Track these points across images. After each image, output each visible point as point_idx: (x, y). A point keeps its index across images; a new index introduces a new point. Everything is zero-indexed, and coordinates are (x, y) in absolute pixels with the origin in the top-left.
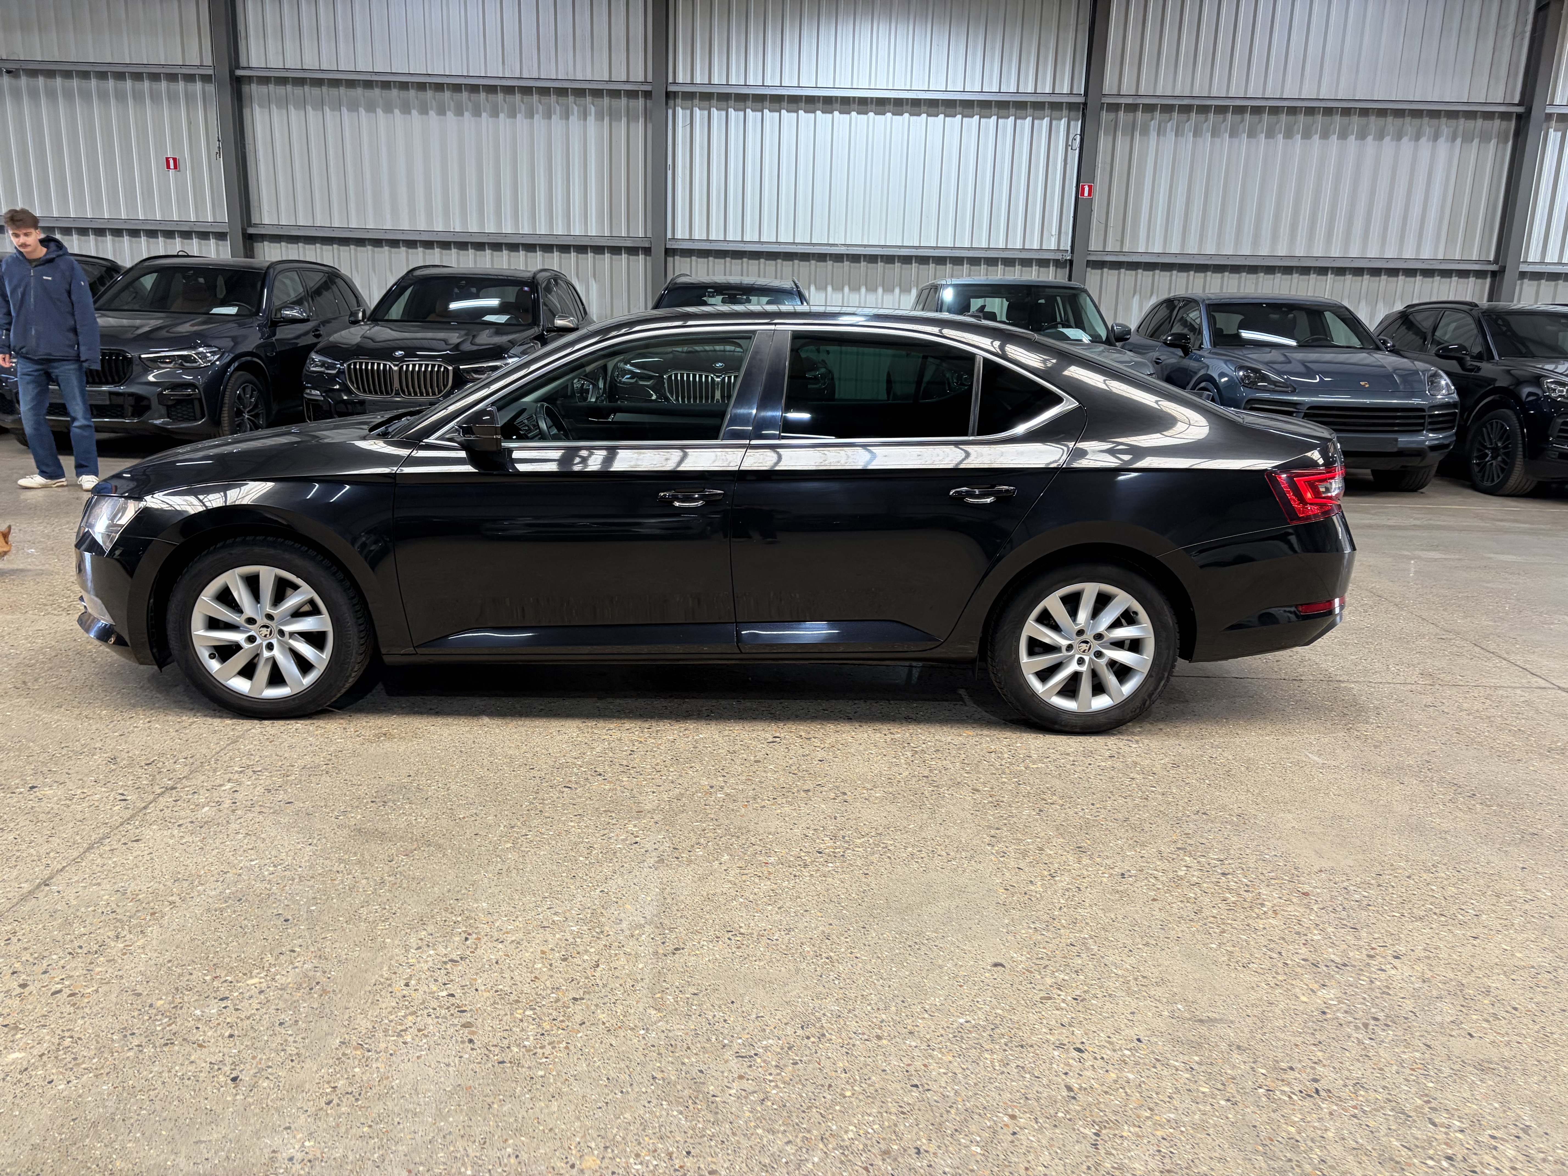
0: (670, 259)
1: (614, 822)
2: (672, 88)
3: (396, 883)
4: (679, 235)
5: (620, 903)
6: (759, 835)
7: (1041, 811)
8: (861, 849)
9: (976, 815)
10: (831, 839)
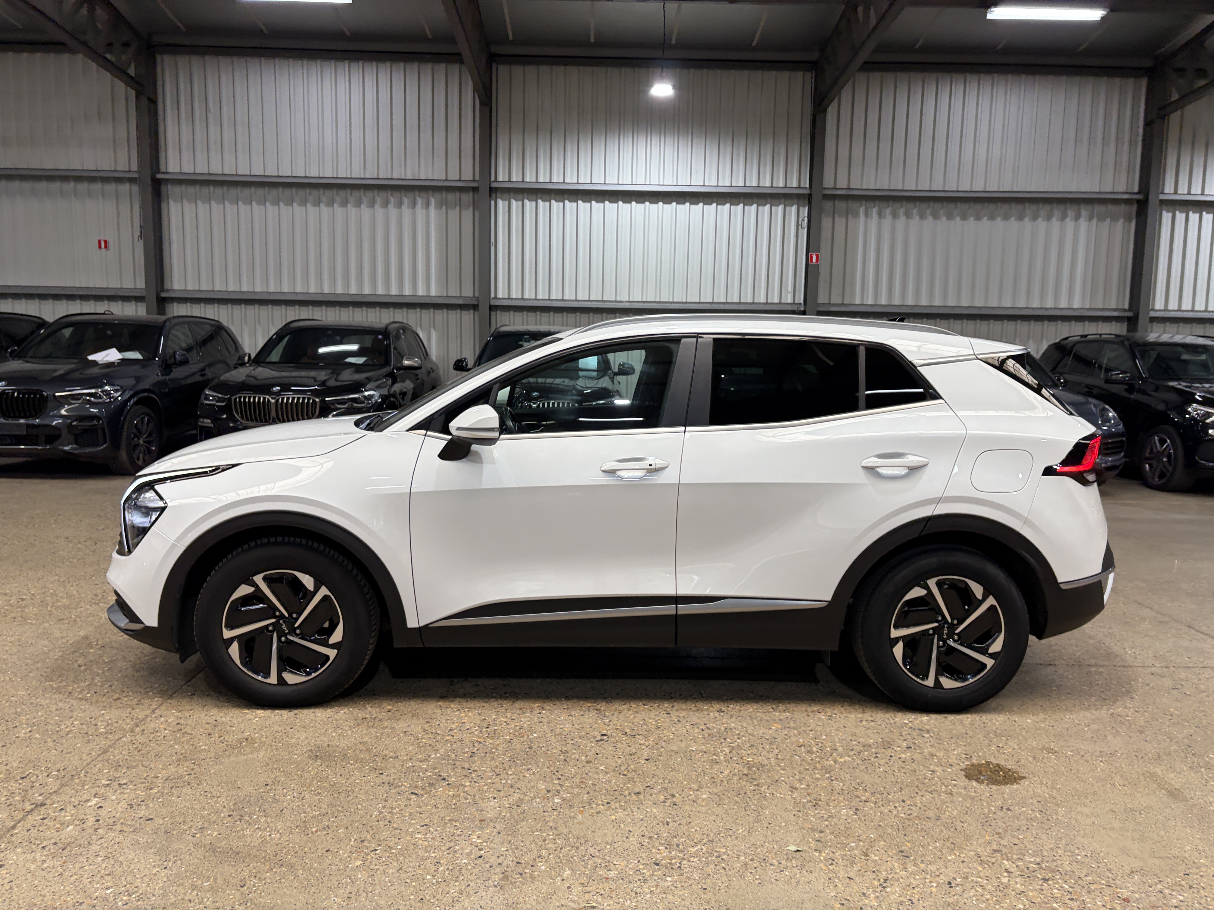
0: (493, 313)
1: (459, 832)
2: (494, 185)
4: (500, 296)
6: (597, 845)
7: (857, 809)
8: (695, 859)
9: (799, 816)
10: (666, 848)
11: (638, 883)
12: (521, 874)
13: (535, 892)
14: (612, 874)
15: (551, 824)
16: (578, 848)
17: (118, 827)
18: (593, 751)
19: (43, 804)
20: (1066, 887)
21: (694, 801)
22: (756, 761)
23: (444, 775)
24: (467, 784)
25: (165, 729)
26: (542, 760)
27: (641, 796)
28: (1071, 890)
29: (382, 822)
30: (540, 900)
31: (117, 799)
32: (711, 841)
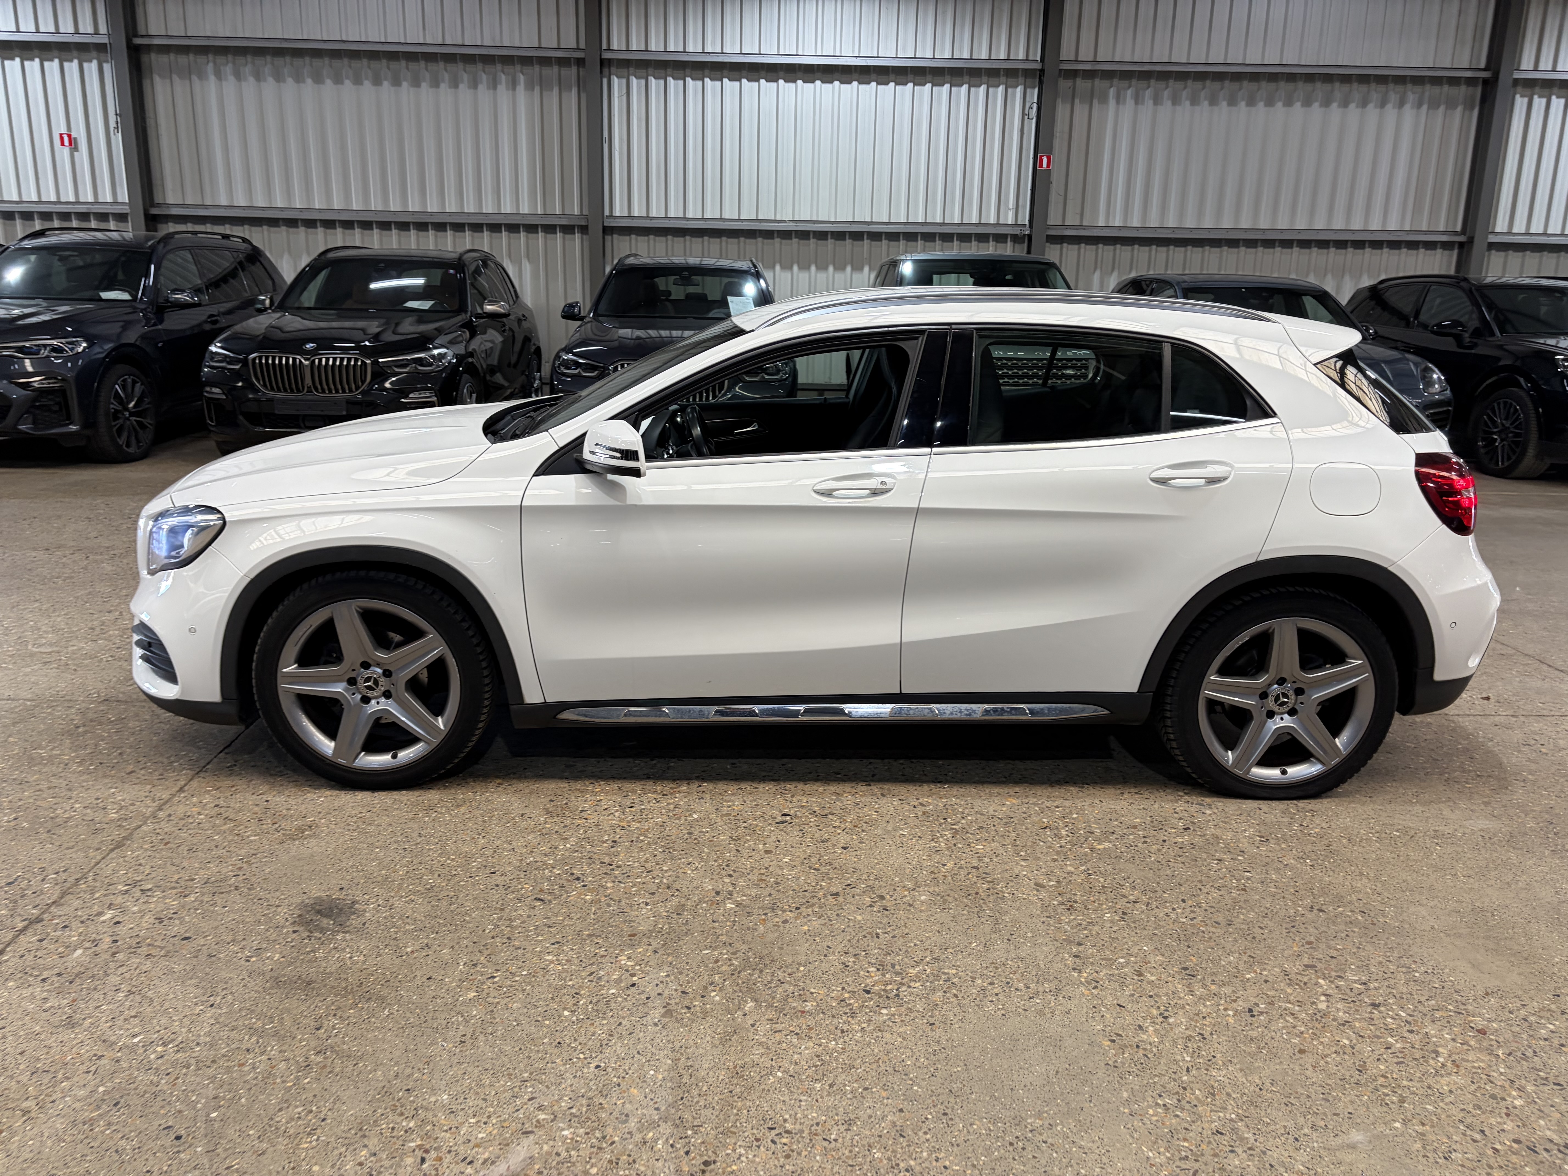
0: (608, 238)
1: (602, 952)
2: (607, 55)
3: (325, 1067)
4: (617, 213)
5: (624, 1086)
6: (787, 967)
7: (1124, 913)
8: (918, 984)
9: (1049, 924)
10: (878, 970)
11: (845, 1018)
12: (689, 1008)
13: (709, 1032)
14: (809, 1006)
15: (724, 938)
16: (761, 971)
17: (144, 950)
18: (774, 839)
19: (38, 920)
20: (1403, 1014)
21: (910, 905)
22: (988, 849)
23: (577, 872)
24: (609, 885)
25: (199, 814)
26: (706, 850)
27: (841, 899)
28: (1410, 1019)
29: (498, 940)
30: (716, 1041)
31: (140, 912)
32: (937, 959)
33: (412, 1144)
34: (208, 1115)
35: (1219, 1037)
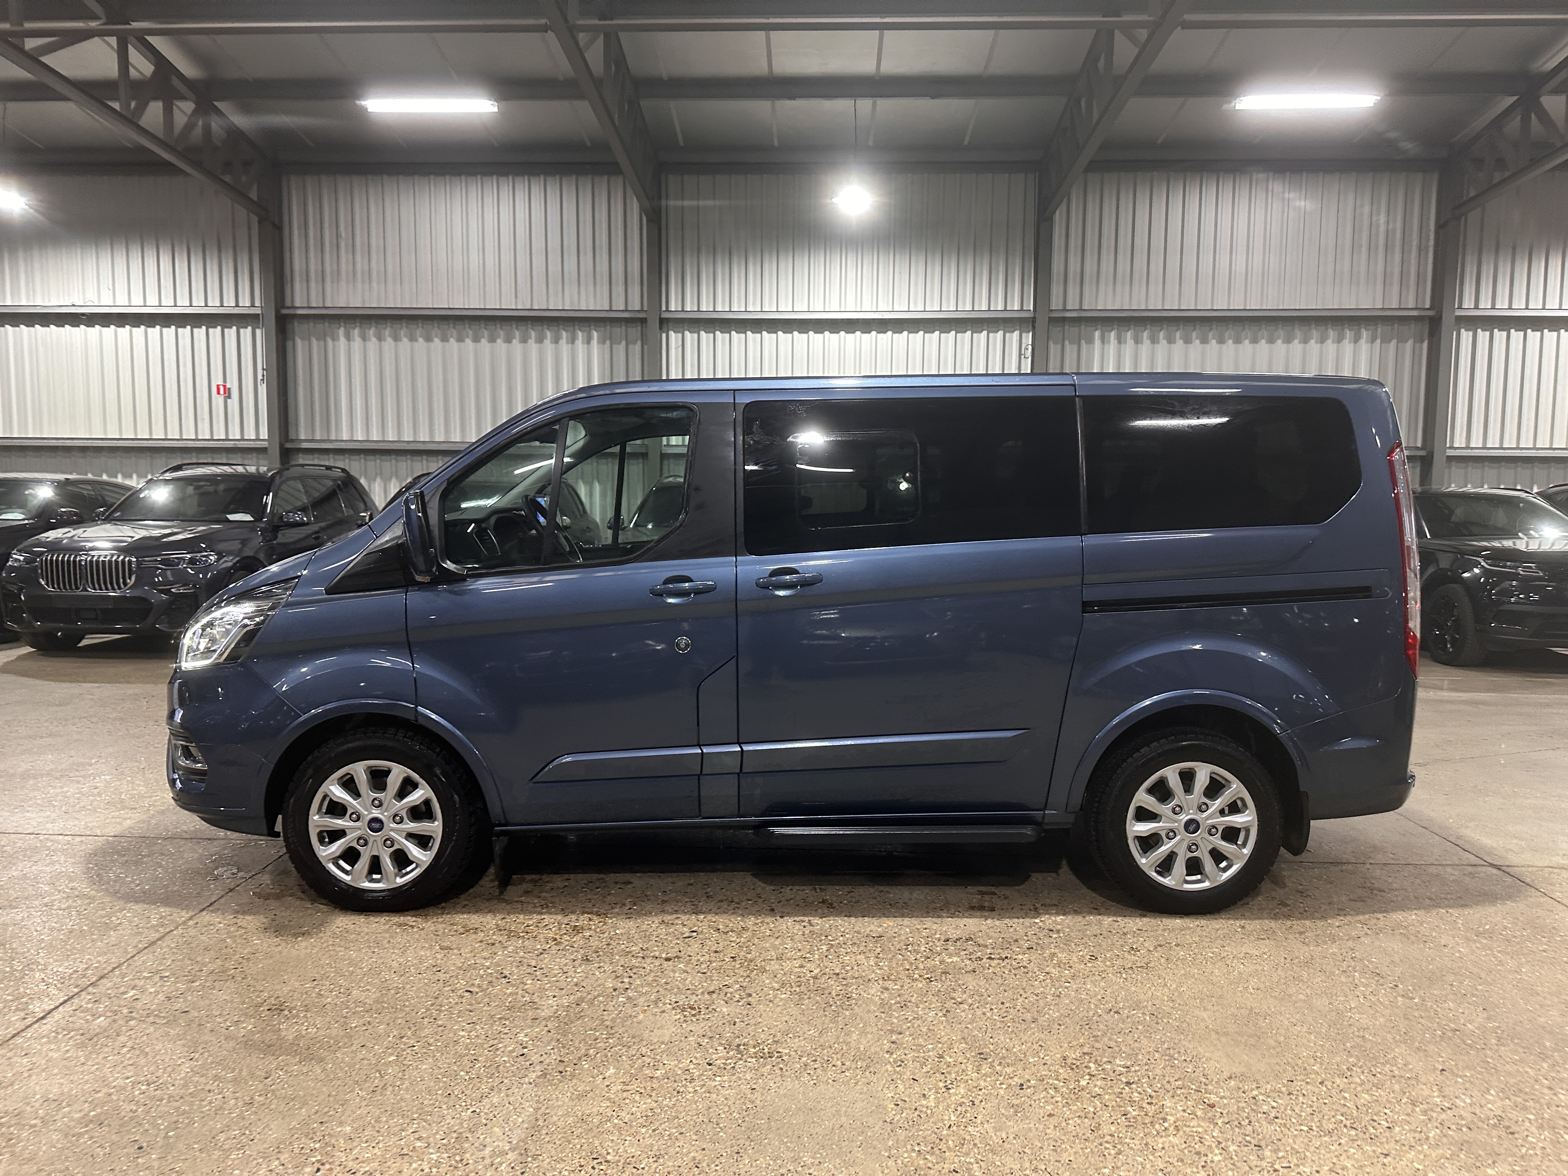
1: (506, 1030)
2: (665, 316)
3: (264, 1105)
5: (489, 1125)
6: (651, 1045)
8: (754, 1060)
9: (881, 1018)
10: (725, 1048)
11: (684, 1082)
12: (561, 1072)
13: (571, 1090)
14: (658, 1073)
15: (608, 1023)
16: (629, 1047)
17: (151, 1019)
18: (677, 950)
19: (77, 996)
20: (1149, 1090)
22: (853, 960)
24: (529, 982)
25: (220, 923)
26: (617, 957)
27: (714, 996)
28: (1153, 1094)
29: (426, 1020)
30: (574, 1097)
31: (155, 992)
32: (776, 1042)
33: (314, 1159)
34: (167, 1133)
35: (986, 1103)
